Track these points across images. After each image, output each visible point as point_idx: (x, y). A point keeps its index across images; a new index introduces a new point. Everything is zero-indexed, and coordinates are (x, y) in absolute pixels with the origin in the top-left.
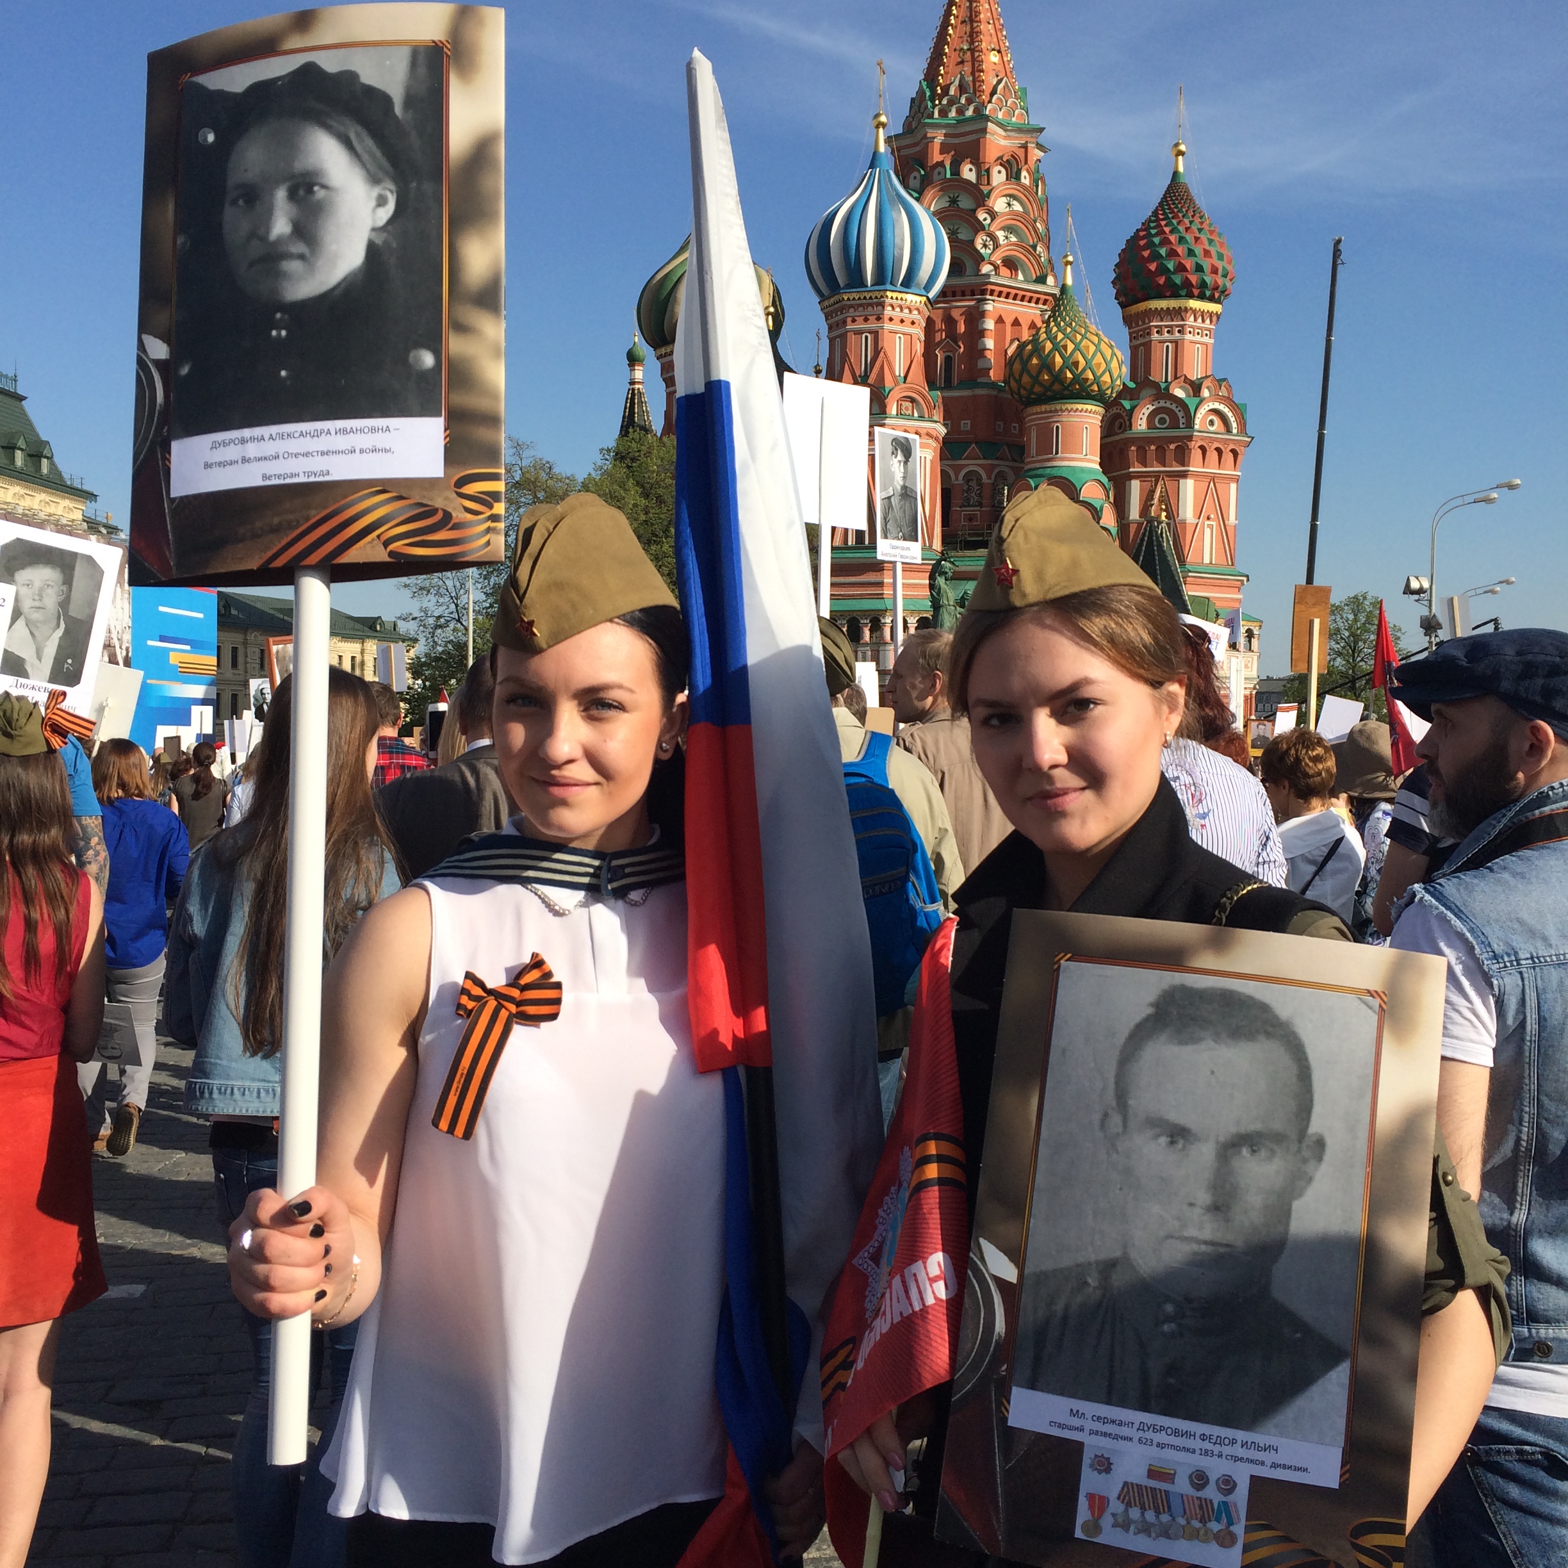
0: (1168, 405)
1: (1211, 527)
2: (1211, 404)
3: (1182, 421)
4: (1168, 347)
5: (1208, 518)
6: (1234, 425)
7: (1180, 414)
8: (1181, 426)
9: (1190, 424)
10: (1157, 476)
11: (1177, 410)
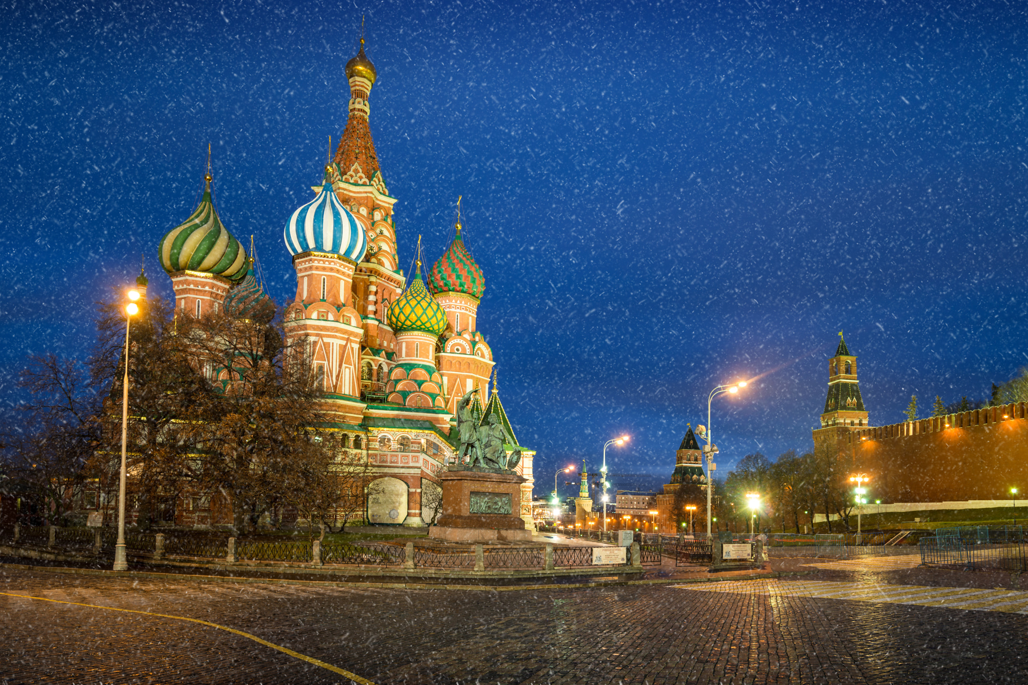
0: (461, 342)
2: (479, 345)
6: (487, 356)
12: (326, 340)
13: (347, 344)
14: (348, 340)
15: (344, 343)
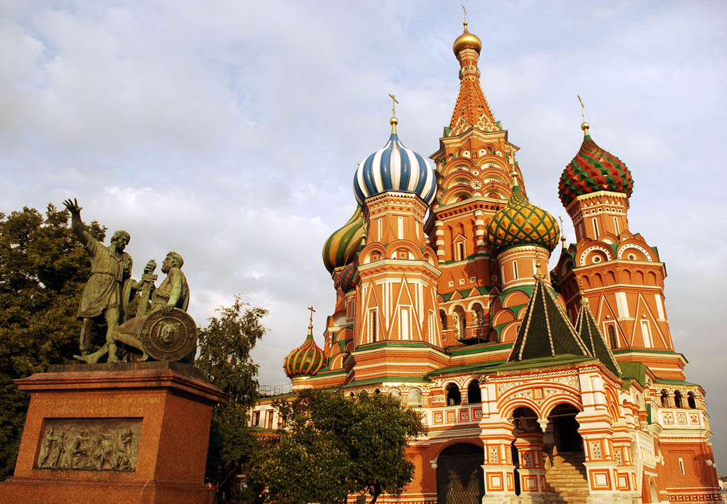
0: (598, 248)
1: (646, 323)
2: (627, 245)
3: (609, 256)
4: (595, 220)
5: (644, 318)
6: (649, 257)
7: (607, 253)
8: (609, 259)
9: (614, 257)
10: (599, 292)
11: (604, 251)
12: (378, 283)
13: (402, 281)
14: (403, 276)
15: (398, 280)
